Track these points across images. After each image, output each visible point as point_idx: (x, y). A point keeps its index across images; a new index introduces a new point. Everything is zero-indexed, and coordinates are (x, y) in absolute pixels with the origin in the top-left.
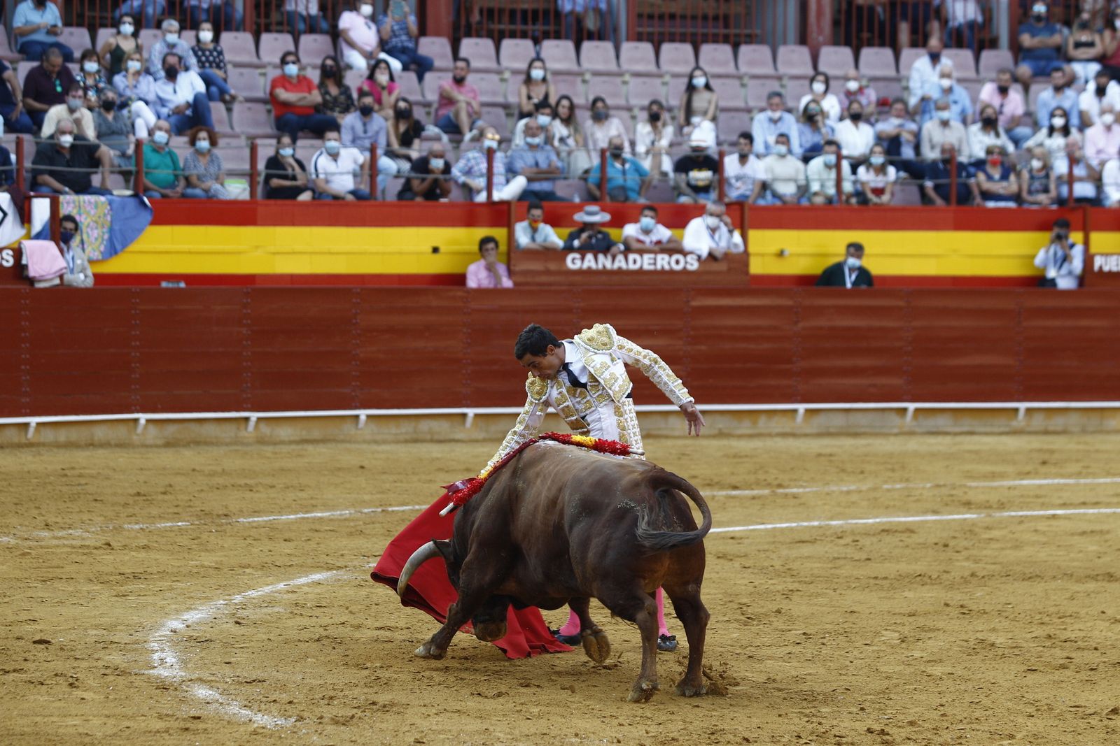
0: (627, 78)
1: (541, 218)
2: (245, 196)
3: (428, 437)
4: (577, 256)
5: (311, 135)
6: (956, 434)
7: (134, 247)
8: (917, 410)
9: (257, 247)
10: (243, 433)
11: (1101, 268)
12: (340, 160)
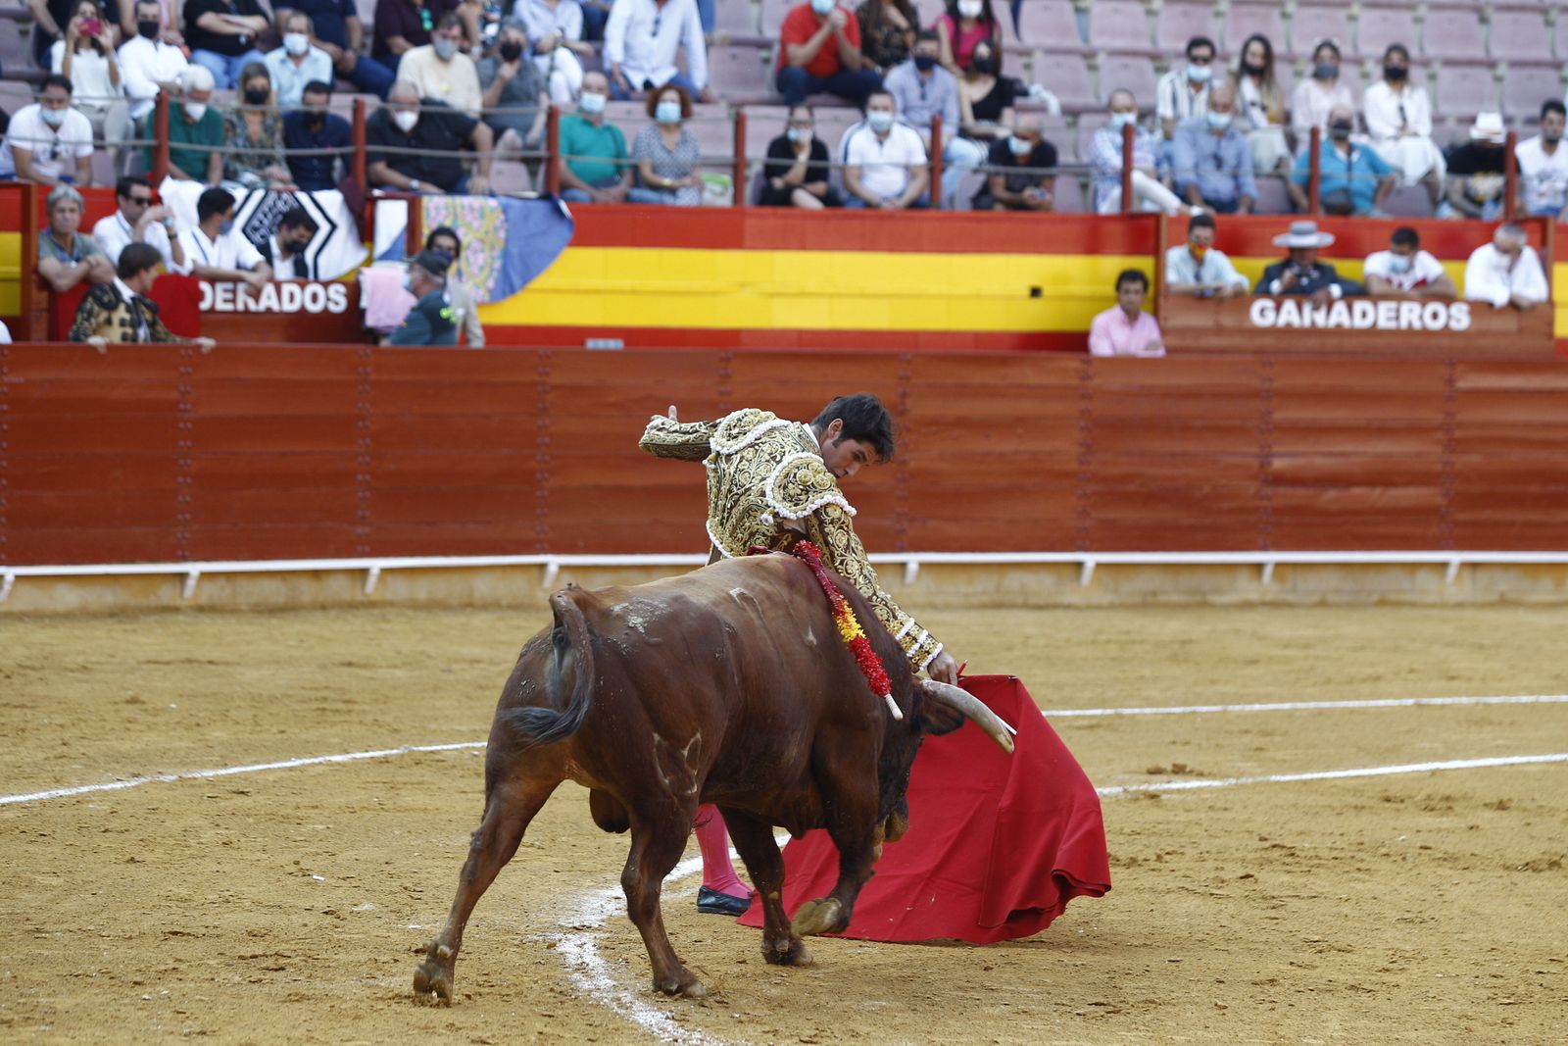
0: (1357, 10)
1: (1211, 240)
2: (726, 201)
3: (1020, 600)
4: (1268, 304)
5: (832, 99)
7: (541, 282)
9: (743, 285)
12: (888, 143)
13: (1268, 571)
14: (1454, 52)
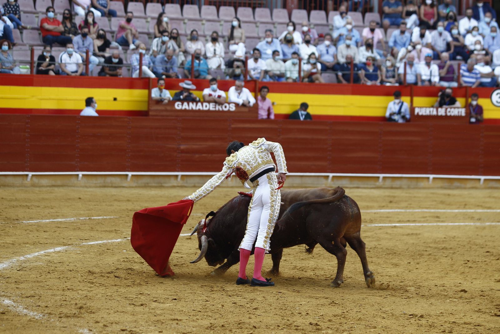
0: (204, 22)
2: (29, 73)
3: (110, 185)
4: (180, 103)
5: (58, 45)
6: (351, 188)
8: (333, 177)
9: (33, 96)
10: (25, 182)
11: (418, 113)
12: (72, 57)
13: (179, 177)
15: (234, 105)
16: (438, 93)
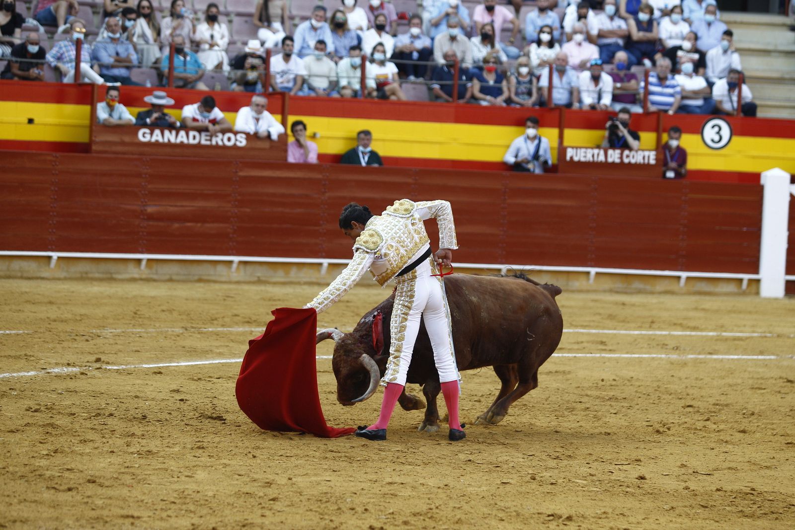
3: (19, 274)
4: (147, 131)
11: (571, 158)
13: (144, 263)
14: (242, 9)
15: (244, 136)
16: (605, 123)
